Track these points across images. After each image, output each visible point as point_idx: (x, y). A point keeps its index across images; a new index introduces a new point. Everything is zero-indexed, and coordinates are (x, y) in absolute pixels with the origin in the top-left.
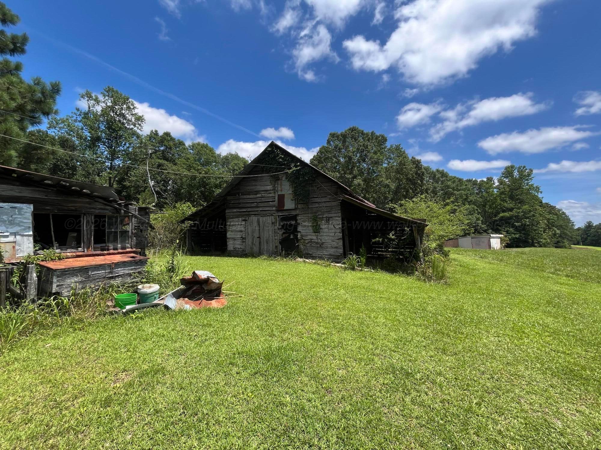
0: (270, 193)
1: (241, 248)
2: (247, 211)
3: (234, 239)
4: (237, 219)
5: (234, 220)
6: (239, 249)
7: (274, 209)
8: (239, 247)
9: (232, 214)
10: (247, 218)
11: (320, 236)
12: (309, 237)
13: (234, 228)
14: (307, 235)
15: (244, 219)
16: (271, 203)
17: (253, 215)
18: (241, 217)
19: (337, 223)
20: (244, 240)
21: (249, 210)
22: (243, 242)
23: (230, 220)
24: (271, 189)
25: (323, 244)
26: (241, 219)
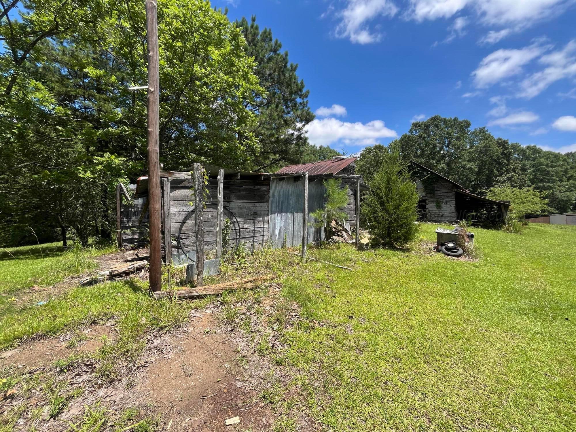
11: (441, 211)
14: (432, 211)
19: (453, 203)
25: (443, 215)
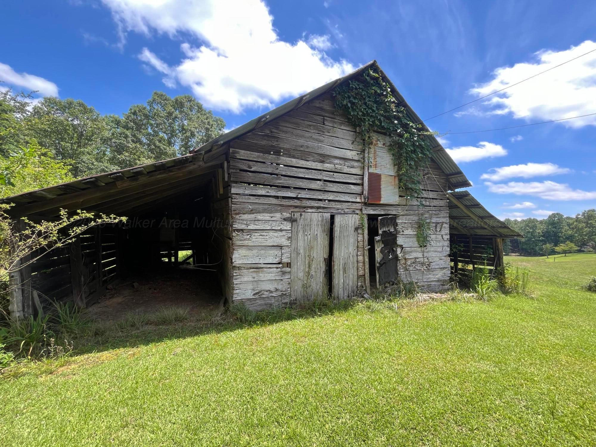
0: (353, 167)
1: (277, 290)
2: (297, 198)
3: (256, 268)
4: (266, 216)
5: (260, 217)
6: (271, 292)
7: (358, 200)
8: (271, 287)
9: (253, 199)
10: (297, 215)
11: (427, 252)
12: (414, 255)
13: (256, 239)
14: (411, 252)
15: (288, 215)
16: (352, 187)
17: (312, 207)
18: (281, 212)
19: (445, 231)
20: (288, 269)
21: (303, 194)
22: (284, 273)
23: (245, 217)
24: (356, 158)
25: (429, 264)
26: (278, 215)
